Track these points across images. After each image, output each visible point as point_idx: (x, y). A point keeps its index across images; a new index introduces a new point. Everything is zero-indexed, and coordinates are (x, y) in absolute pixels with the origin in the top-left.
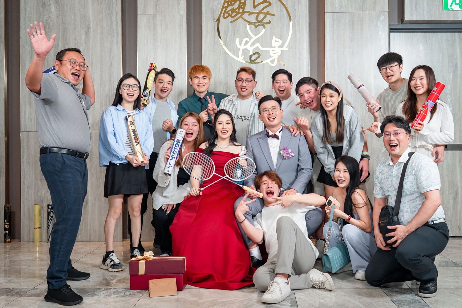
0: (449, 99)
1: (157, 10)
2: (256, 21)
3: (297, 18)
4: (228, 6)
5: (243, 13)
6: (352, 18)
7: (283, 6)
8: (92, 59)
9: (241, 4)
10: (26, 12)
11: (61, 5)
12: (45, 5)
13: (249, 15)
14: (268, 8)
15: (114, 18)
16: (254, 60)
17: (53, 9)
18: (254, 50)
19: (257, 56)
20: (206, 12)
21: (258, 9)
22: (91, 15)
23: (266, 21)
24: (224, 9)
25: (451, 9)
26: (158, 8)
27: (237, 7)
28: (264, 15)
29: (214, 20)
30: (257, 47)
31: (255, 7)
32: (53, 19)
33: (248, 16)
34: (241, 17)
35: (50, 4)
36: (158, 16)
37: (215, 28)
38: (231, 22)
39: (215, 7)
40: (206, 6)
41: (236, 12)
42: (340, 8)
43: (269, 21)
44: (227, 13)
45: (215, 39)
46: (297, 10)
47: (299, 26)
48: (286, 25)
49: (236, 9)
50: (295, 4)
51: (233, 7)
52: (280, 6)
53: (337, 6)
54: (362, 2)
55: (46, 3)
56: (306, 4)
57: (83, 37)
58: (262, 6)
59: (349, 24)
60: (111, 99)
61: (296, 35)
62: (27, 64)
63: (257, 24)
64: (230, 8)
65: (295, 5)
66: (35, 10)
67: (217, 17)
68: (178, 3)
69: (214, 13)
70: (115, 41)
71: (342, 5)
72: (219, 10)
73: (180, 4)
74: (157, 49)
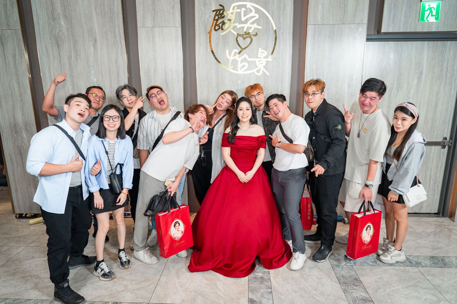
1: (155, 23)
3: (281, 31)
6: (332, 30)
8: (101, 69)
10: (39, 25)
11: (69, 19)
12: (55, 19)
15: (117, 31)
17: (63, 23)
20: (198, 24)
22: (96, 28)
25: (427, 20)
26: (155, 21)
29: (206, 32)
32: (63, 32)
35: (59, 18)
36: (156, 29)
37: (207, 40)
39: (206, 20)
40: (198, 19)
42: (321, 20)
45: (207, 50)
46: (281, 22)
47: (283, 38)
50: (280, 17)
53: (319, 18)
54: (343, 14)
55: (56, 17)
57: (92, 48)
59: (329, 36)
61: (280, 47)
62: (47, 73)
66: (47, 24)
67: (208, 29)
68: (173, 16)
69: (206, 25)
70: (120, 53)
71: (323, 17)
72: (210, 23)
73: (175, 17)
74: (157, 60)
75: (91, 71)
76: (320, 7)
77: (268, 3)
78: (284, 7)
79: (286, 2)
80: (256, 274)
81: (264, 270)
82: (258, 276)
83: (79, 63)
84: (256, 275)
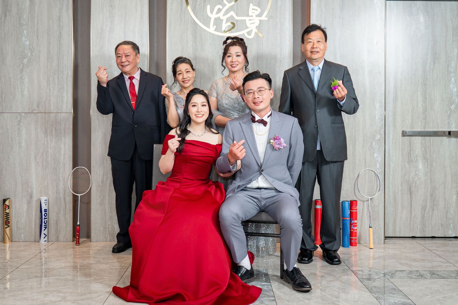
0: (453, 79)
8: (38, 29)
45: (182, 6)
60: (59, 76)
61: (277, 3)
70: (65, 8)
74: (114, 17)
75: (23, 32)
83: (7, 20)
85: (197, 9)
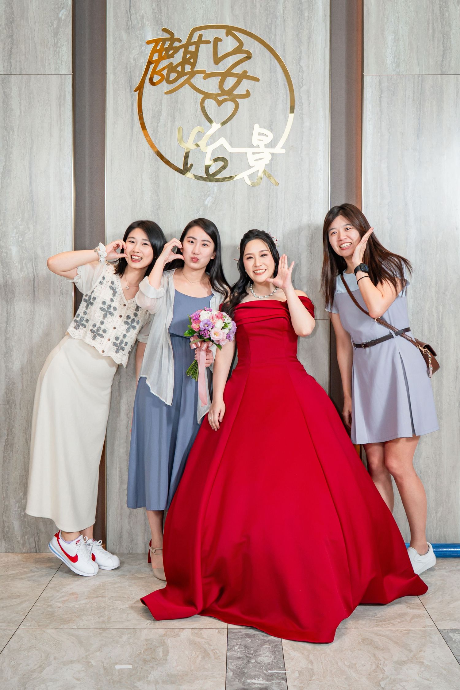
1: (11, 66)
2: (220, 92)
3: (304, 87)
4: (161, 58)
5: (193, 74)
6: (420, 88)
7: (276, 61)
9: (188, 56)
13: (205, 78)
14: (244, 63)
16: (215, 174)
18: (213, 152)
19: (221, 164)
20: (114, 71)
21: (223, 67)
23: (240, 91)
24: (152, 66)
26: (13, 61)
27: (181, 61)
28: (236, 79)
29: (131, 87)
30: (222, 146)
31: (217, 60)
33: (202, 80)
34: (187, 81)
36: (13, 79)
37: (132, 105)
38: (166, 93)
39: (132, 61)
40: (114, 59)
41: (177, 72)
42: (394, 65)
43: (247, 91)
44: (159, 73)
45: (132, 128)
46: (305, 68)
47: (309, 103)
48: (283, 101)
49: (177, 66)
50: (300, 57)
51: (171, 60)
52: (271, 60)
53: (389, 61)
54: (442, 53)
56: (325, 56)
58: (231, 60)
59: (413, 100)
61: (303, 123)
63: (220, 98)
64: (164, 63)
65: (300, 59)
67: (137, 82)
68: (55, 51)
69: (130, 72)
71: (398, 59)
72: (142, 67)
73: (60, 54)
74: (12, 148)
76: (390, 38)
77: (273, 28)
78: (309, 38)
79: (313, 26)
80: (249, 681)
81: (270, 672)
82: (254, 686)
84: (249, 684)
85: (159, 133)
